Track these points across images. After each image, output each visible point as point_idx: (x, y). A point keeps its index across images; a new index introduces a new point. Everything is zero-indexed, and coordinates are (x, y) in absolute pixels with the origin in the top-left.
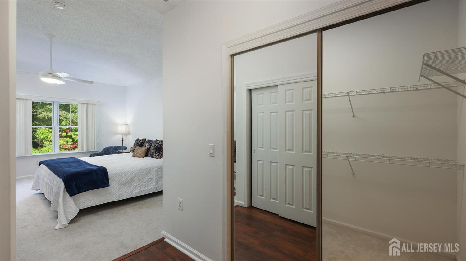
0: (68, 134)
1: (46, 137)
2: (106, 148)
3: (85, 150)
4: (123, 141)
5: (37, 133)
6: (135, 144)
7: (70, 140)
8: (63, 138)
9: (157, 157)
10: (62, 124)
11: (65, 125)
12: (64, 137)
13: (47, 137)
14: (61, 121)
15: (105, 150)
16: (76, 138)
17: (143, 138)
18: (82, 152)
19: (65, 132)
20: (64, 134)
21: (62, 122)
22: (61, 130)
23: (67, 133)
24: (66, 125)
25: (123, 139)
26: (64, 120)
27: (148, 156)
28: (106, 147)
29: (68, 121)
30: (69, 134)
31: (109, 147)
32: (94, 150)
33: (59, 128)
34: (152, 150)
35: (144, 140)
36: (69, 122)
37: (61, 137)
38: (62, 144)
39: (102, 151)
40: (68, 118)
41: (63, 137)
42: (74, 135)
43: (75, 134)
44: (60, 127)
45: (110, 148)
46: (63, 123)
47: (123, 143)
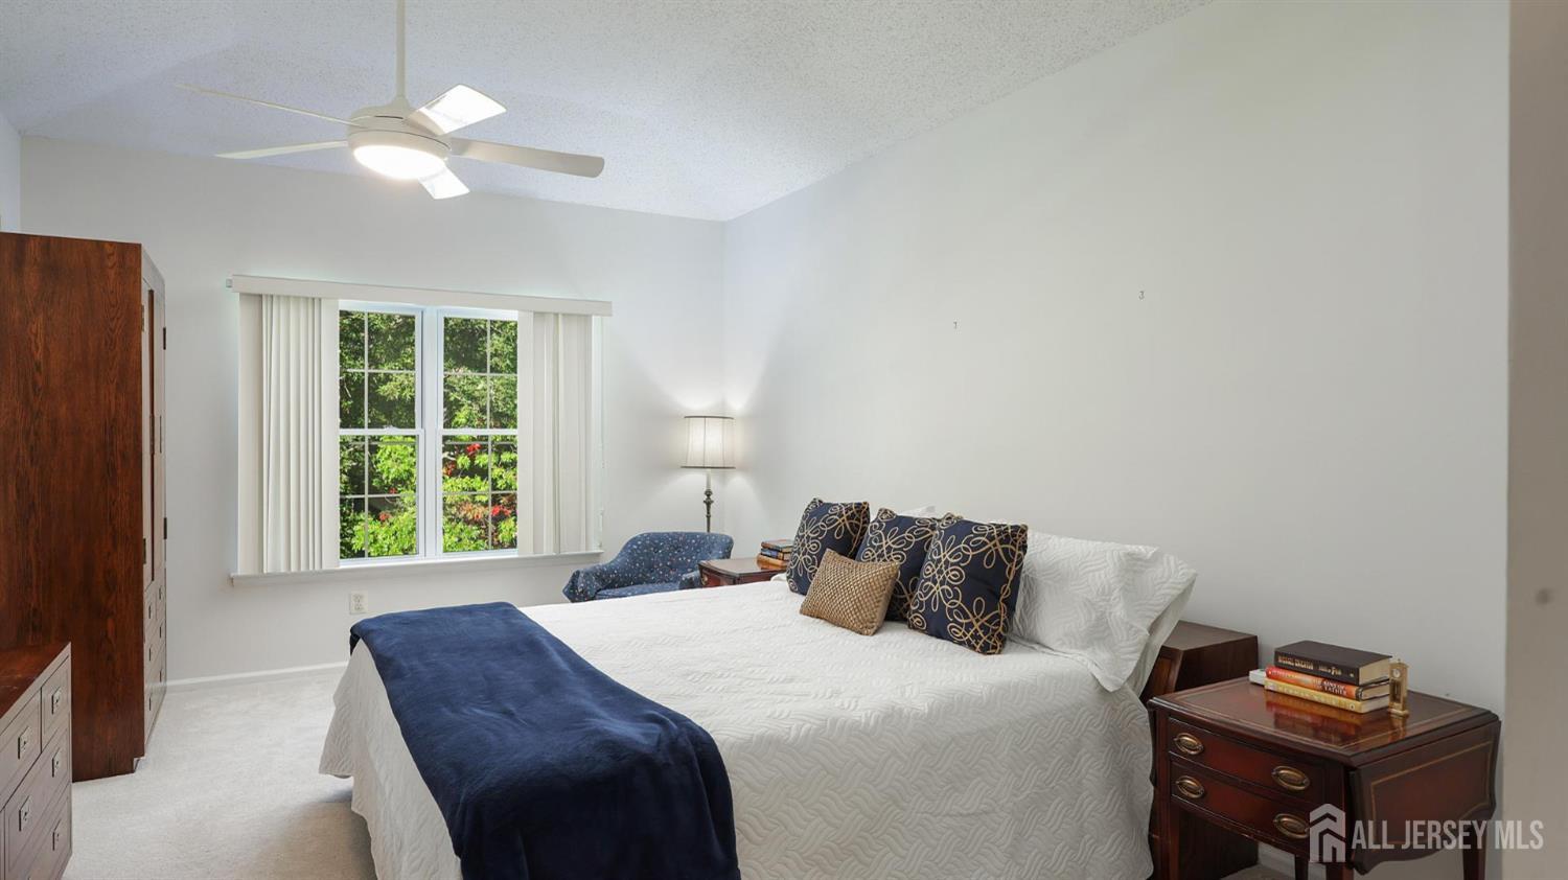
0: (477, 462)
1: (405, 471)
2: (634, 541)
3: (548, 550)
4: (708, 503)
5: (378, 456)
6: (808, 532)
7: (483, 488)
8: (459, 480)
9: (976, 637)
10: (456, 419)
11: (465, 425)
12: (464, 473)
13: (408, 471)
14: (451, 408)
15: (633, 550)
16: (501, 477)
17: (852, 498)
18: (537, 559)
19: (466, 452)
20: (463, 461)
21: (457, 413)
22: (451, 446)
23: (472, 458)
24: (469, 423)
25: (708, 493)
26: (463, 405)
27: (904, 620)
28: (637, 534)
29: (476, 408)
30: (482, 460)
31: (649, 534)
32: (583, 552)
33: (445, 438)
34: (937, 589)
35: (861, 510)
36: (483, 410)
37: (453, 471)
38: (456, 502)
39: (621, 554)
40: (477, 394)
41: (459, 471)
42: (496, 464)
43: (500, 459)
44: (450, 432)
45: (652, 540)
46: (461, 417)
47: (708, 517)
